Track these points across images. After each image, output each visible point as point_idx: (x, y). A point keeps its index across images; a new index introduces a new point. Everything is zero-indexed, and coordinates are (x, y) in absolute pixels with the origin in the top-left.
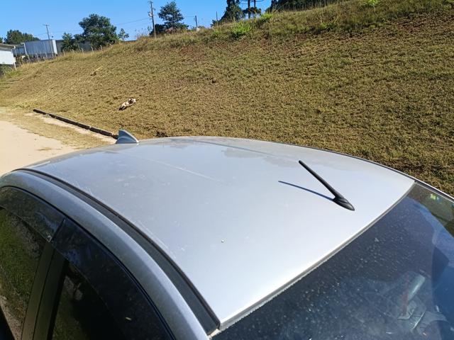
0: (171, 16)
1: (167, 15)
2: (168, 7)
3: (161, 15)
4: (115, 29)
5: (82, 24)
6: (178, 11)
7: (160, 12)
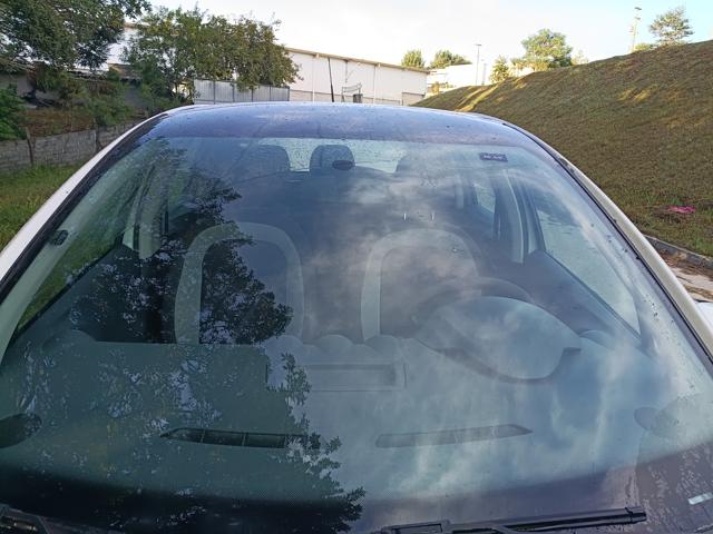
0: (670, 29)
1: (665, 28)
3: (653, 28)
4: (569, 51)
5: (525, 44)
6: (687, 21)
7: (652, 23)
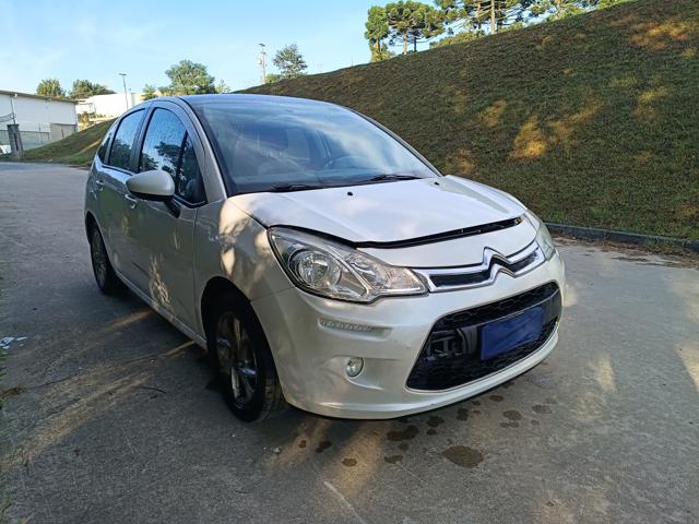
0: (289, 63)
1: (286, 61)
2: (287, 52)
3: (276, 62)
4: (212, 80)
5: (170, 74)
6: (300, 57)
7: (275, 57)
